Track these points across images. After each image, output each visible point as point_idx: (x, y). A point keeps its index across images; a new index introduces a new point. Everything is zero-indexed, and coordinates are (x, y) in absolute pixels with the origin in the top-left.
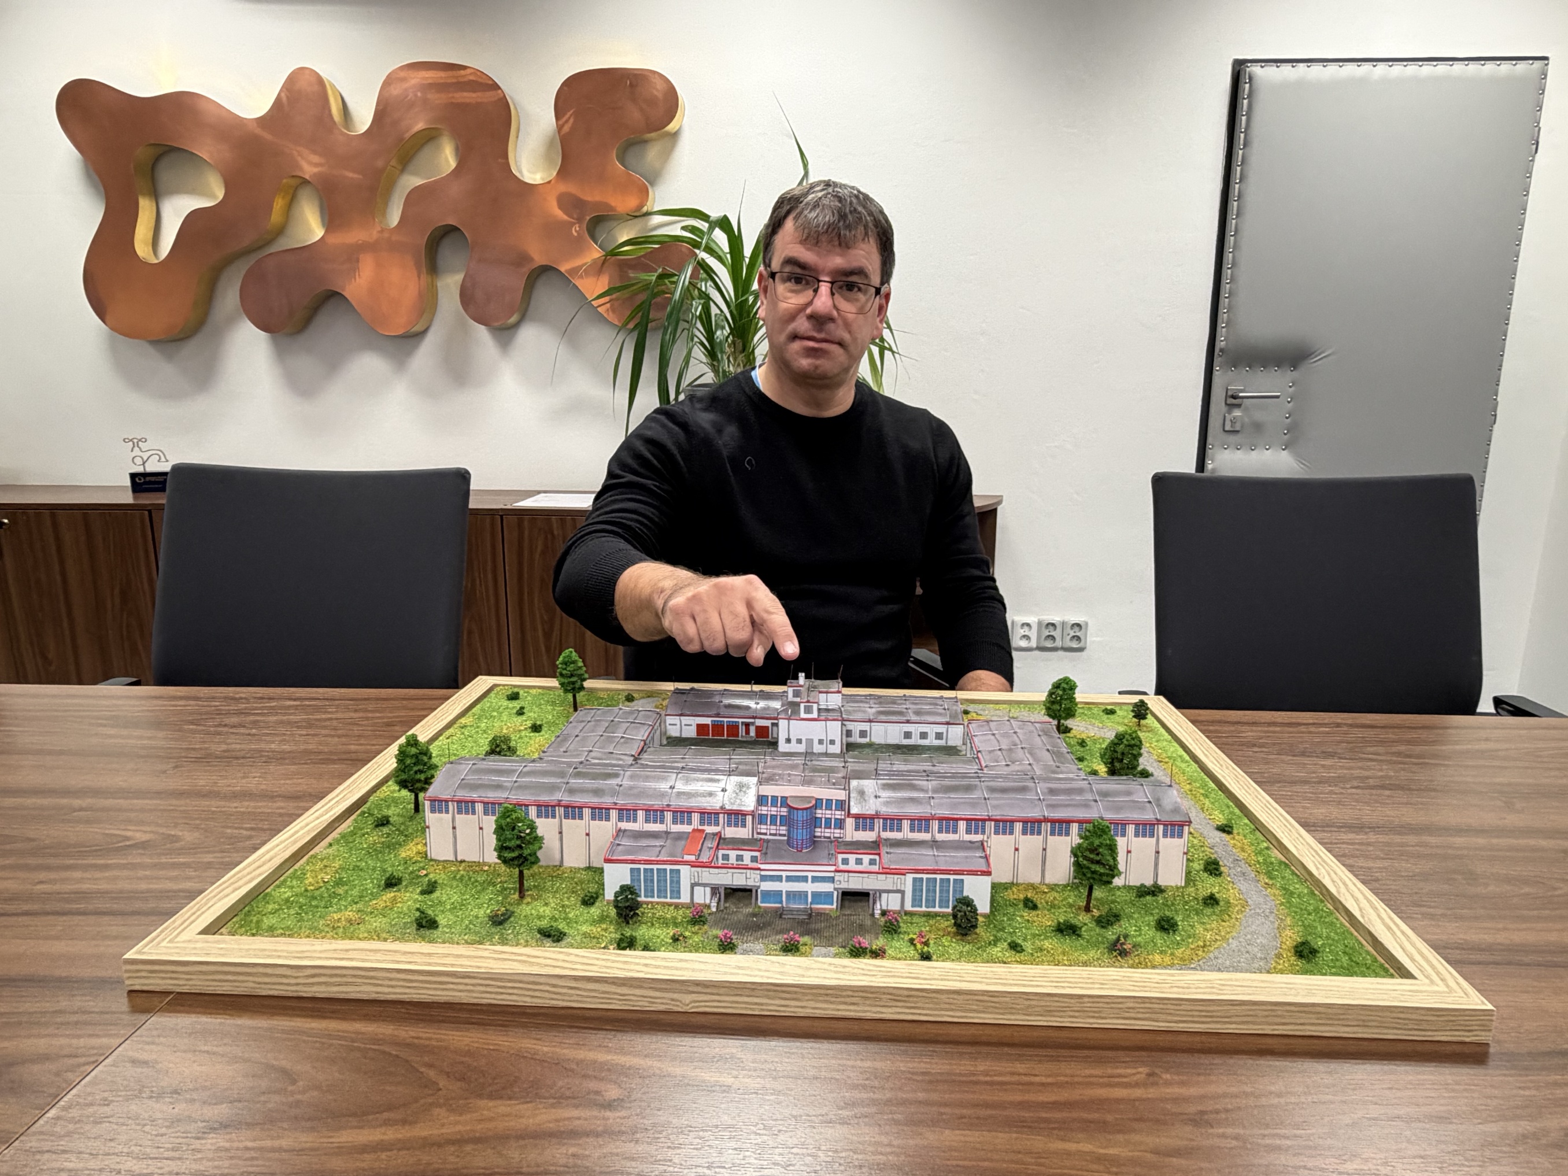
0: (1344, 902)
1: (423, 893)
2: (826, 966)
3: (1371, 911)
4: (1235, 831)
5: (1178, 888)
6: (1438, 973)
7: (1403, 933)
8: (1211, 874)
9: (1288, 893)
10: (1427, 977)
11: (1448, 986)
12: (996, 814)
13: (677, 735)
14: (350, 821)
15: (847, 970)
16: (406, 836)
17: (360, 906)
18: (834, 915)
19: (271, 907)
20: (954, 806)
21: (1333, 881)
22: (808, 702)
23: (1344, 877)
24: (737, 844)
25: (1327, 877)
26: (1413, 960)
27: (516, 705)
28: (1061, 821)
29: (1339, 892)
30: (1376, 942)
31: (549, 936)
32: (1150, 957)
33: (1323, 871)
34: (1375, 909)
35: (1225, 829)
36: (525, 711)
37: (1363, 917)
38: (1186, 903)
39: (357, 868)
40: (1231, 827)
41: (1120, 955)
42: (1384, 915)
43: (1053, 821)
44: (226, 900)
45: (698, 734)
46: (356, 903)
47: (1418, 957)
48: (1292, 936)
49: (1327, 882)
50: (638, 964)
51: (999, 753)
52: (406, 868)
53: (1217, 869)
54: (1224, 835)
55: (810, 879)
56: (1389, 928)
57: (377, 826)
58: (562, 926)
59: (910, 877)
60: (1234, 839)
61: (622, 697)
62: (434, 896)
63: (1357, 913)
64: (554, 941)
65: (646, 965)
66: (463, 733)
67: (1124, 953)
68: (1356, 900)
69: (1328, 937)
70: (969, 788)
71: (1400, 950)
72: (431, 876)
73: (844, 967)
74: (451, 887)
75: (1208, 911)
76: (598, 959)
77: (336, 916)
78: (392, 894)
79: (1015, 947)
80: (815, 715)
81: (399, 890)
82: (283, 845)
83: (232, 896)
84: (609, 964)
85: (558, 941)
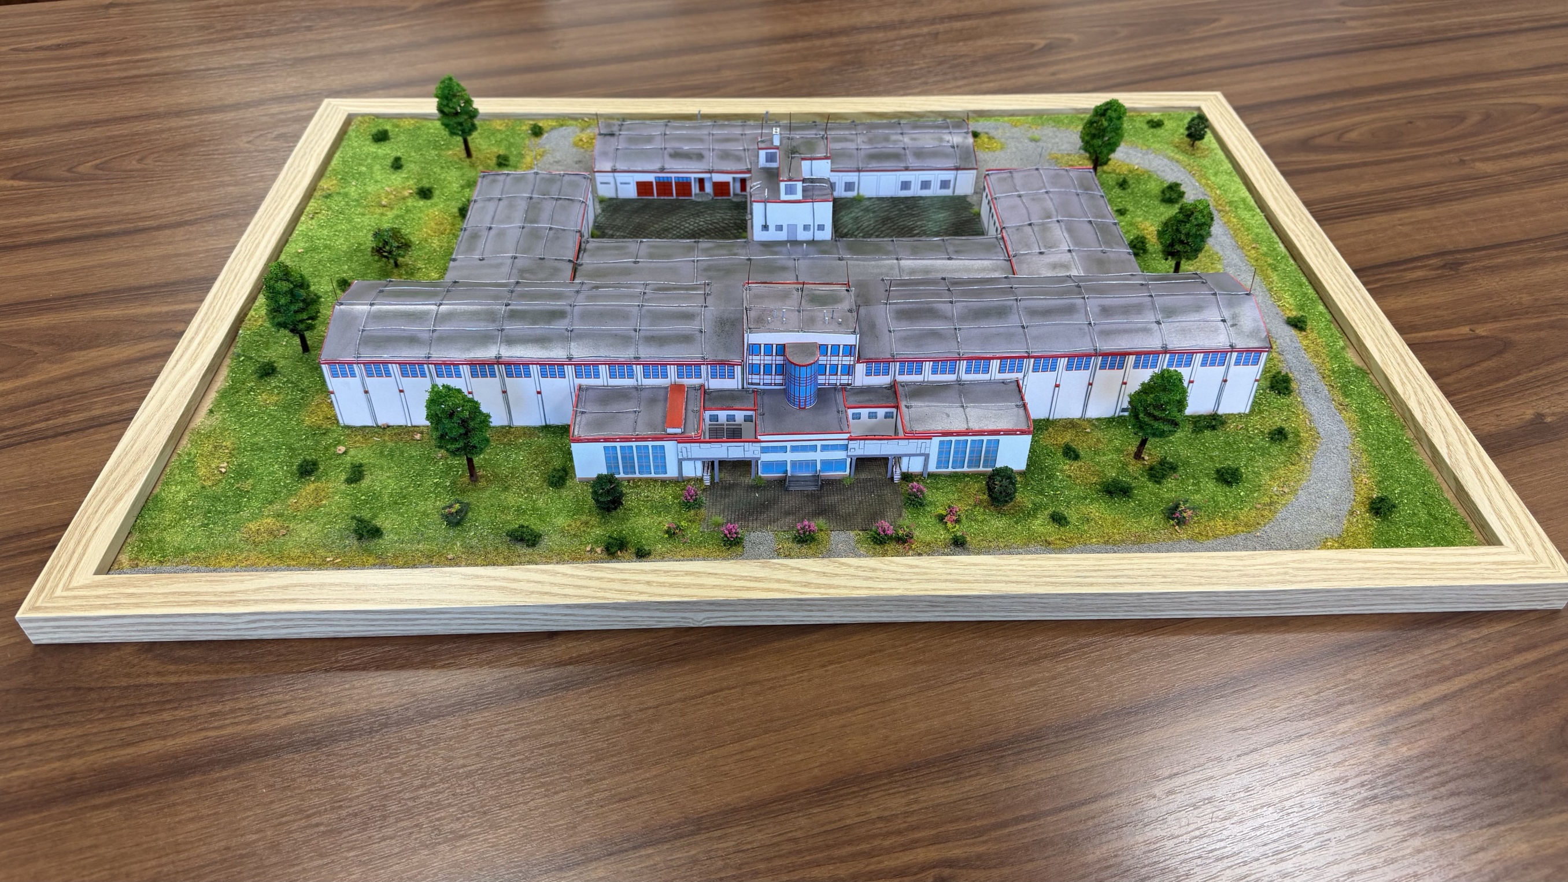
0: (1430, 435)
1: (350, 481)
2: (852, 571)
3: (1460, 446)
4: (1308, 327)
5: (1240, 415)
6: (1525, 535)
7: (1492, 478)
8: (1279, 393)
9: (1365, 418)
10: (1513, 541)
11: (1534, 552)
12: (1037, 350)
13: (612, 195)
14: (224, 372)
15: (878, 574)
16: (302, 390)
17: (277, 507)
18: (847, 483)
19: (168, 516)
20: (986, 339)
21: (1420, 403)
22: (790, 180)
23: (1431, 395)
24: (725, 399)
25: (1413, 396)
26: (1500, 517)
27: (387, 151)
28: (1114, 354)
29: (1425, 421)
30: (1460, 492)
31: (522, 540)
32: (1212, 523)
33: (1409, 387)
34: (1464, 443)
35: (1297, 324)
36: (403, 162)
37: (1450, 457)
38: (1250, 438)
39: (256, 448)
40: (1305, 322)
41: (1178, 524)
42: (1473, 454)
43: (1105, 355)
44: (111, 518)
45: (639, 193)
46: (271, 503)
47: (1505, 513)
48: (1368, 486)
49: (1413, 405)
50: (638, 582)
51: (1029, 229)
52: (318, 442)
53: (1287, 388)
54: (1294, 332)
55: (819, 448)
56: (1477, 472)
57: (261, 377)
58: (534, 523)
59: (936, 441)
60: (1306, 337)
61: (526, 128)
62: (365, 483)
63: (1443, 451)
64: (528, 546)
65: (648, 583)
66: (329, 208)
67: (1181, 522)
68: (1444, 432)
69: (1407, 482)
70: (1001, 312)
71: (1487, 503)
72: (352, 452)
73: (874, 570)
74: (382, 469)
75: (1275, 450)
76: (590, 578)
77: (253, 526)
78: (312, 486)
79: (1058, 519)
80: (799, 196)
81: (318, 479)
82: (153, 423)
83: (117, 509)
84: (604, 585)
85: (534, 545)
